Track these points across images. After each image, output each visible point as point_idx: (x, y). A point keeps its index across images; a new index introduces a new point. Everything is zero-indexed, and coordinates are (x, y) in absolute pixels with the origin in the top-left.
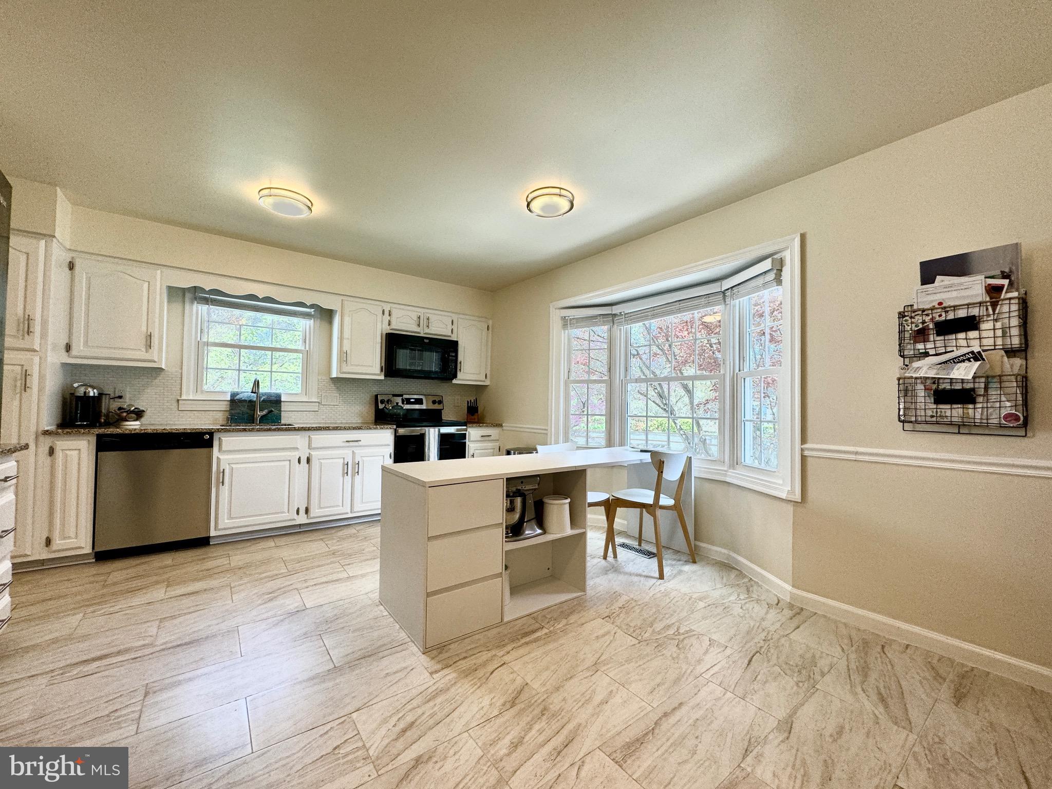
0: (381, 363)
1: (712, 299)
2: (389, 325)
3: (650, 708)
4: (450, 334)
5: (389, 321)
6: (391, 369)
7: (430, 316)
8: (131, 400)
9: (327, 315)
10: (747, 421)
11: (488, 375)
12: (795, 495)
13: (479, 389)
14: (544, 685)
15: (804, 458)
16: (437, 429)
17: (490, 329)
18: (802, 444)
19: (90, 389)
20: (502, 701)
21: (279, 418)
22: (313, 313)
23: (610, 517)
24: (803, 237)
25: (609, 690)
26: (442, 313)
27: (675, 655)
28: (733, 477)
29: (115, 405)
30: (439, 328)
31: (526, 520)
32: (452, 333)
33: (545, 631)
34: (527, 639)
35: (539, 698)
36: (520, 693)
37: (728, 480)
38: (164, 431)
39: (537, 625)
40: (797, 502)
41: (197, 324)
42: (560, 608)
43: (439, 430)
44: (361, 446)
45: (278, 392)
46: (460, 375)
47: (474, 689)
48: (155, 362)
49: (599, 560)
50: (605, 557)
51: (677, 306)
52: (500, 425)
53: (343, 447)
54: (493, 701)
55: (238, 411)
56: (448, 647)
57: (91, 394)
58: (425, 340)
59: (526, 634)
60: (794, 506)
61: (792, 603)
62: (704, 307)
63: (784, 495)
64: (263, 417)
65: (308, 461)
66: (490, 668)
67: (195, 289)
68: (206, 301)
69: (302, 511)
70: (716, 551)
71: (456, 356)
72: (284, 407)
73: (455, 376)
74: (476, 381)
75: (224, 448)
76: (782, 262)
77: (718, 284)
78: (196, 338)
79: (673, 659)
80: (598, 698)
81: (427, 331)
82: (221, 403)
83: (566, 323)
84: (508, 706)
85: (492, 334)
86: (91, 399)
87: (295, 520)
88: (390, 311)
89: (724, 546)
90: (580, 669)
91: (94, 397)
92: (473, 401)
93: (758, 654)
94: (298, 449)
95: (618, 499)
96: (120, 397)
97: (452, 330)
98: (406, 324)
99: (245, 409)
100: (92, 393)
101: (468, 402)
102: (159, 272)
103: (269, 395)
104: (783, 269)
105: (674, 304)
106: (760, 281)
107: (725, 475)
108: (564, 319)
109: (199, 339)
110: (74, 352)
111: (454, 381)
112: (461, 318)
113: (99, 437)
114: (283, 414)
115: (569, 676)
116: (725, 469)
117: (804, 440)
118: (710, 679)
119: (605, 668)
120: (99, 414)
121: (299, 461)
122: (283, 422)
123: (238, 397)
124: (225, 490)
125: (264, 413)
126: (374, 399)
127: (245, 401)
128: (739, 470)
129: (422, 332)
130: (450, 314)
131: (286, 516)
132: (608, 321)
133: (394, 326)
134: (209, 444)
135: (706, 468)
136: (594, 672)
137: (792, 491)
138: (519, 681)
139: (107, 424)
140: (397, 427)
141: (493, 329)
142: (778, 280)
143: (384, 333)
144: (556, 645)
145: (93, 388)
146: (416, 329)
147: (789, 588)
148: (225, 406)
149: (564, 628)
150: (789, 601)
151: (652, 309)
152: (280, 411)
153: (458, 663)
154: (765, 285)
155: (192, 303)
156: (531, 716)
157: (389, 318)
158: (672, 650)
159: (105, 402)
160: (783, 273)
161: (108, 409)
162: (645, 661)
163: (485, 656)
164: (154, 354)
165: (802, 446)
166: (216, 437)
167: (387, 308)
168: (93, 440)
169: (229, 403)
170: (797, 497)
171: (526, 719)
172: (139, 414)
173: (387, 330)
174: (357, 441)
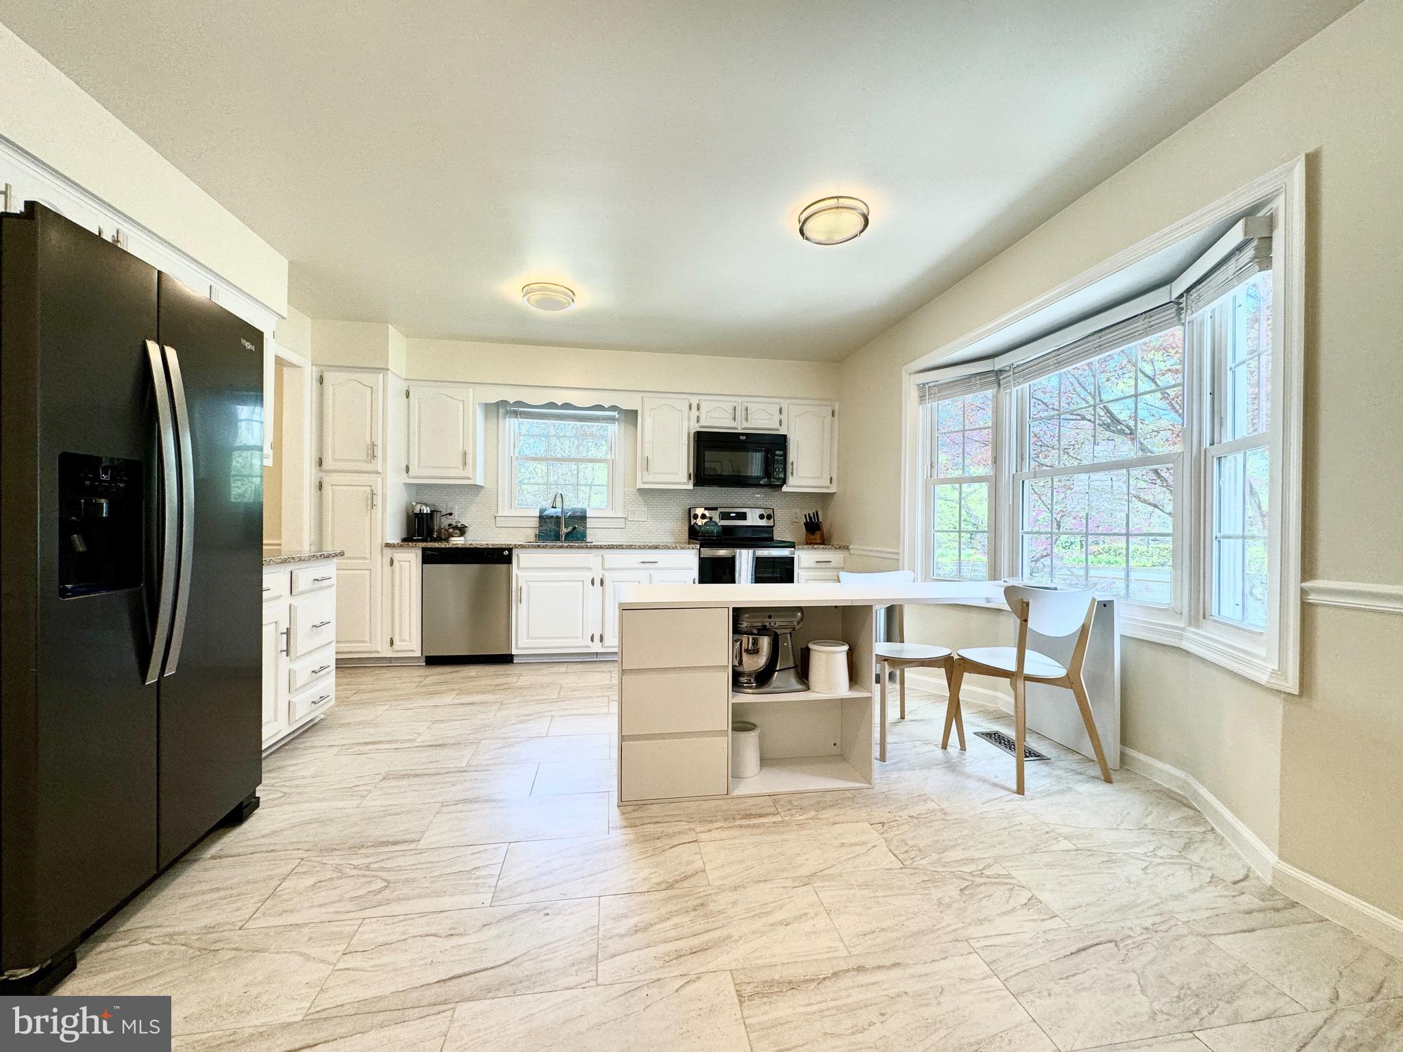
0: (688, 470)
1: (1156, 318)
2: (698, 421)
3: (845, 953)
4: (776, 425)
5: (698, 417)
6: (702, 477)
7: (749, 405)
8: (459, 518)
9: (631, 416)
10: (1224, 537)
11: (835, 480)
12: (1286, 680)
13: (824, 498)
14: (723, 878)
15: (1307, 610)
16: (751, 551)
17: (836, 414)
18: (1303, 579)
19: (424, 507)
20: (660, 879)
21: (582, 537)
22: (617, 416)
23: (954, 683)
24: (1313, 163)
25: (806, 911)
26: (767, 400)
27: (946, 900)
28: (1193, 641)
29: (445, 522)
30: (761, 421)
31: (777, 669)
32: (781, 425)
33: (778, 819)
34: (746, 822)
35: (704, 891)
36: (686, 878)
37: (1184, 645)
38: (471, 546)
39: (772, 810)
40: (1293, 695)
41: (510, 440)
42: (820, 797)
43: (754, 553)
44: (659, 569)
45: (583, 507)
46: (791, 480)
47: (638, 857)
48: (470, 479)
49: (933, 748)
50: (944, 746)
51: (1096, 341)
52: (847, 548)
53: (637, 569)
54: (651, 876)
55: (546, 528)
56: (648, 806)
57: (425, 512)
58: (741, 437)
59: (749, 816)
60: (1285, 700)
61: (1275, 887)
62: (1141, 336)
63: (1263, 679)
64: (567, 535)
65: (602, 583)
66: (675, 841)
67: (504, 403)
68: (516, 414)
69: (597, 638)
70: (1162, 771)
71: (785, 455)
72: (589, 523)
73: (784, 481)
74: (812, 487)
75: (522, 565)
76: (1271, 222)
77: (1166, 289)
78: (509, 453)
79: (940, 903)
80: (779, 916)
81: (745, 425)
82: (531, 519)
83: (925, 392)
84: (664, 886)
85: (839, 421)
86: (425, 516)
87: (589, 647)
88: (698, 405)
89: (1180, 764)
90: (784, 875)
91: (427, 514)
92: (812, 515)
93: (1113, 944)
94: (590, 569)
95: (963, 659)
96: (451, 514)
97: (780, 421)
98: (719, 419)
99: (552, 526)
100: (426, 510)
101: (806, 516)
102: (471, 390)
103: (574, 511)
104: (1273, 235)
105: (1091, 338)
106: (1232, 266)
107: (1181, 637)
108: (922, 387)
109: (512, 454)
110: (411, 473)
111: (785, 489)
112: (792, 404)
113: (424, 550)
114: (588, 532)
115: (764, 878)
116: (1182, 625)
117: (1308, 571)
118: (977, 950)
119: (819, 884)
120: (431, 531)
121: (593, 583)
122: (588, 540)
123: (546, 513)
124: (523, 608)
125: (569, 530)
126: (687, 514)
127: (552, 517)
128: (1208, 630)
129: (740, 426)
130: (779, 400)
131: (580, 642)
132: (990, 383)
133: (702, 423)
134: (508, 560)
135: (1145, 622)
136: (801, 884)
137: (1281, 671)
138: (698, 864)
139: (439, 539)
140: (700, 547)
141: (839, 414)
142: (1264, 259)
143: (692, 432)
144: (778, 838)
145: (426, 505)
146: (733, 424)
147: (1272, 858)
148: (535, 523)
149: (805, 821)
150: (1270, 883)
151: (1054, 354)
152: (585, 527)
153: (645, 826)
154: (1240, 274)
155: (505, 418)
156: (679, 906)
157: (697, 413)
158: (951, 891)
159: (437, 517)
160: (1274, 244)
161: (440, 526)
162: (891, 893)
163: (683, 826)
164: (469, 472)
165: (1304, 584)
166: (515, 552)
167: (694, 401)
168: (420, 553)
169: (538, 519)
170: (1291, 684)
171: (671, 907)
172: (462, 530)
173: (695, 427)
174: (654, 562)
